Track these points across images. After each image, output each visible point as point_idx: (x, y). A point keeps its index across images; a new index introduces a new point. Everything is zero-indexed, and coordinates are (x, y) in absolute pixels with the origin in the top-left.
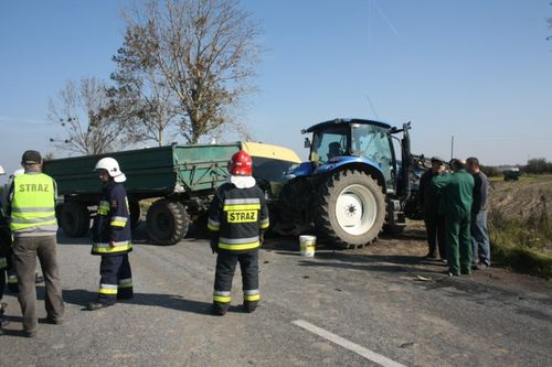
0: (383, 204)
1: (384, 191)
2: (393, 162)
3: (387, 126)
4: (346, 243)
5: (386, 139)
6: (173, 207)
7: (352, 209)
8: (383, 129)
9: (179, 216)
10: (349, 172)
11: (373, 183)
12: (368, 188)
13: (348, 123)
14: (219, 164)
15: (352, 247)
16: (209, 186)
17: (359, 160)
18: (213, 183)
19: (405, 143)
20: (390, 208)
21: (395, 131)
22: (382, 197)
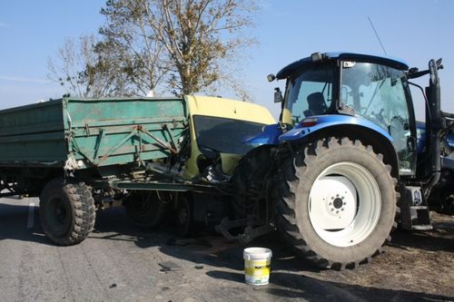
0: (393, 195)
1: (394, 173)
2: (411, 125)
3: (401, 66)
4: (325, 261)
5: (399, 85)
6: (71, 190)
7: (338, 203)
8: (395, 71)
9: (79, 204)
10: (333, 141)
11: (376, 160)
12: (366, 167)
13: (334, 60)
14: (144, 127)
15: (337, 267)
16: (130, 159)
17: (353, 121)
18: (136, 155)
19: (432, 93)
20: (404, 201)
21: (415, 73)
22: (390, 183)
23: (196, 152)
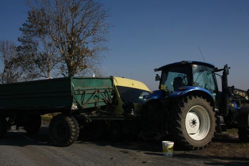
0: (214, 119)
1: (214, 110)
2: (216, 91)
3: (212, 66)
4: (192, 146)
5: (211, 75)
6: (69, 119)
7: (194, 122)
8: (209, 69)
9: (73, 126)
11: (207, 104)
12: (203, 106)
14: (101, 91)
15: (196, 148)
16: (93, 105)
17: (197, 88)
18: (95, 104)
19: (224, 78)
20: (218, 121)
21: (216, 70)
22: (213, 114)
23: (121, 103)
